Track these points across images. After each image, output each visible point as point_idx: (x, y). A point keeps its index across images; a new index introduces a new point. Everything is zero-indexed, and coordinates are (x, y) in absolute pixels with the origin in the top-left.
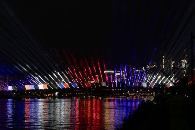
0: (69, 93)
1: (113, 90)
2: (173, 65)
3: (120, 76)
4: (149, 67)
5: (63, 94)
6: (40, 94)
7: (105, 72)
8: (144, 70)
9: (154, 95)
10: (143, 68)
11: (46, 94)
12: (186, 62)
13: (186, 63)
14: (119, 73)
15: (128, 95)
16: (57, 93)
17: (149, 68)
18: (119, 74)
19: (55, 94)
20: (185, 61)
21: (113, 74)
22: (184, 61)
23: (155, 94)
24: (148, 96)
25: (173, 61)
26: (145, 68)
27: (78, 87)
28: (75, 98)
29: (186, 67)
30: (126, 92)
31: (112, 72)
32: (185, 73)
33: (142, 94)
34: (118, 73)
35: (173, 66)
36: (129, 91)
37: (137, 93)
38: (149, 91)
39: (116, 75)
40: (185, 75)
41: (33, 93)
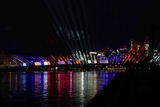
0: (65, 68)
1: (96, 66)
2: (139, 48)
4: (121, 49)
5: (61, 69)
7: (90, 53)
8: (118, 51)
9: (125, 69)
10: (117, 50)
11: (49, 68)
13: (148, 47)
15: (106, 70)
16: (56, 68)
18: (100, 55)
19: (55, 68)
21: (96, 55)
22: (147, 45)
24: (121, 70)
25: (139, 45)
27: (71, 64)
28: (69, 71)
29: (148, 50)
30: (105, 67)
31: (96, 53)
32: (147, 54)
33: (117, 69)
36: (107, 67)
37: (113, 68)
38: (121, 66)
39: (98, 55)
40: (147, 55)
41: (40, 68)
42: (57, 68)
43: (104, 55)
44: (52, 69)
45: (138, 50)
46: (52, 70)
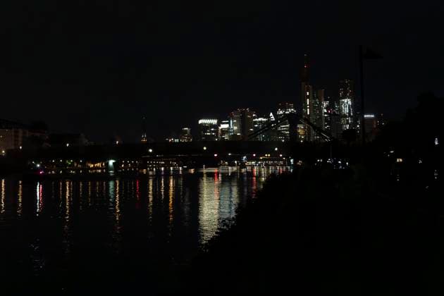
0: (135, 162)
1: (216, 155)
2: (327, 108)
3: (229, 129)
4: (281, 112)
5: (122, 163)
6: (81, 164)
7: (200, 122)
8: (273, 117)
9: (291, 164)
10: (271, 114)
11: (91, 163)
12: (350, 103)
13: (349, 105)
14: (226, 123)
15: (243, 166)
16: (111, 162)
17: (281, 115)
18: (226, 126)
19: (108, 163)
20: (348, 101)
21: (216, 127)
22: (346, 101)
23: (294, 162)
24: (281, 165)
25: (326, 100)
26: (275, 115)
28: (145, 170)
29: (349, 113)
30: (240, 159)
31: (214, 122)
32: (348, 123)
33: (270, 162)
34: (224, 123)
35: (325, 111)
36: (245, 157)
37: (260, 160)
38: (283, 157)
39: (220, 128)
40: (348, 127)
41: (67, 162)
42: (114, 161)
43: (235, 128)
44: (99, 165)
45: (325, 113)
46: (98, 168)
